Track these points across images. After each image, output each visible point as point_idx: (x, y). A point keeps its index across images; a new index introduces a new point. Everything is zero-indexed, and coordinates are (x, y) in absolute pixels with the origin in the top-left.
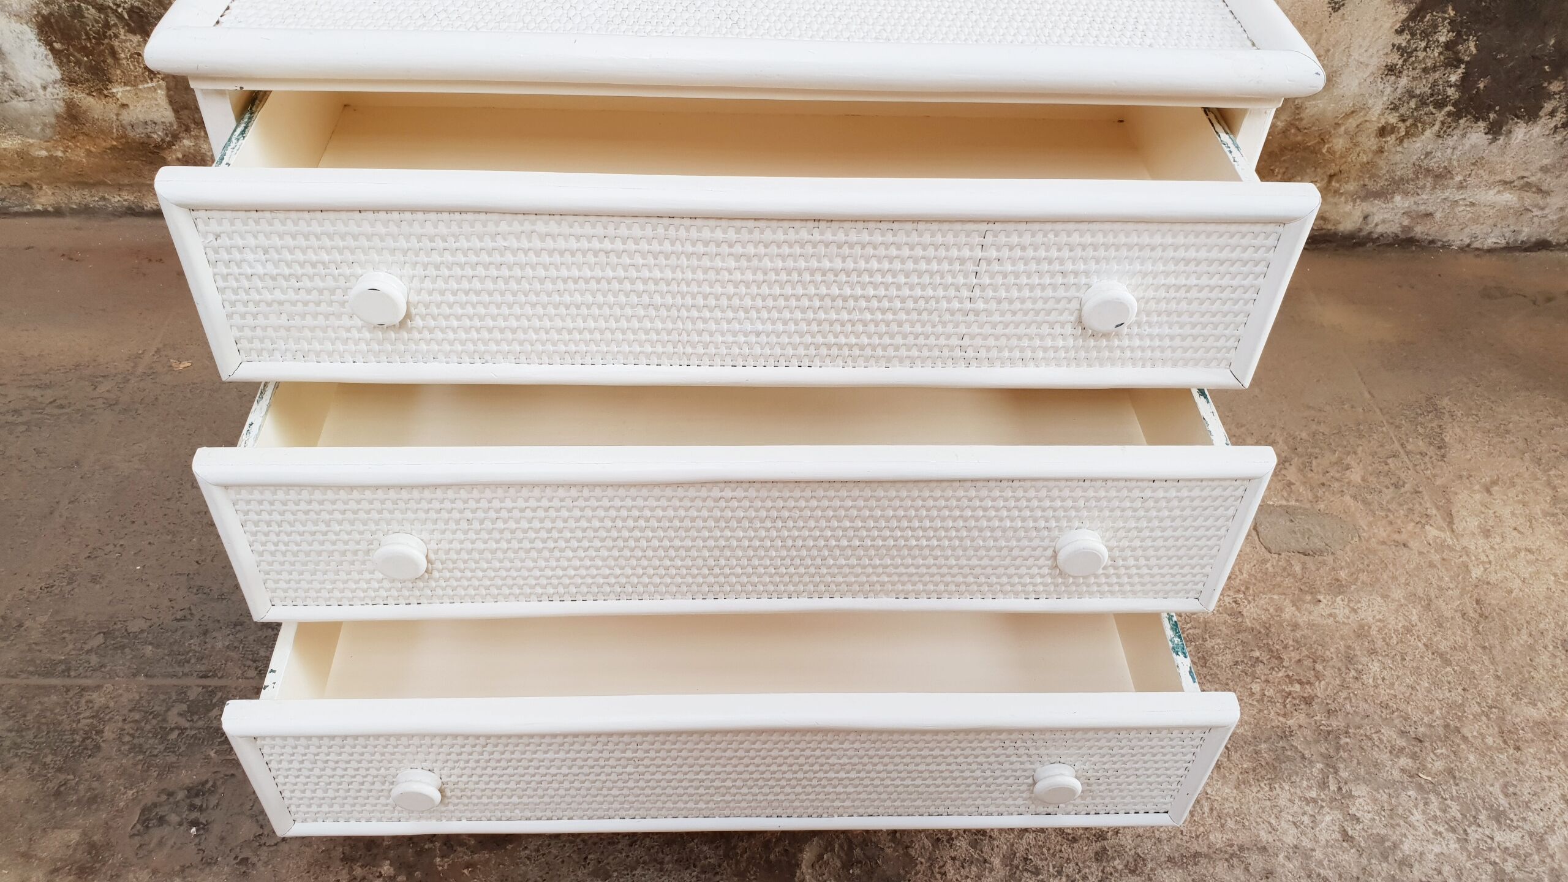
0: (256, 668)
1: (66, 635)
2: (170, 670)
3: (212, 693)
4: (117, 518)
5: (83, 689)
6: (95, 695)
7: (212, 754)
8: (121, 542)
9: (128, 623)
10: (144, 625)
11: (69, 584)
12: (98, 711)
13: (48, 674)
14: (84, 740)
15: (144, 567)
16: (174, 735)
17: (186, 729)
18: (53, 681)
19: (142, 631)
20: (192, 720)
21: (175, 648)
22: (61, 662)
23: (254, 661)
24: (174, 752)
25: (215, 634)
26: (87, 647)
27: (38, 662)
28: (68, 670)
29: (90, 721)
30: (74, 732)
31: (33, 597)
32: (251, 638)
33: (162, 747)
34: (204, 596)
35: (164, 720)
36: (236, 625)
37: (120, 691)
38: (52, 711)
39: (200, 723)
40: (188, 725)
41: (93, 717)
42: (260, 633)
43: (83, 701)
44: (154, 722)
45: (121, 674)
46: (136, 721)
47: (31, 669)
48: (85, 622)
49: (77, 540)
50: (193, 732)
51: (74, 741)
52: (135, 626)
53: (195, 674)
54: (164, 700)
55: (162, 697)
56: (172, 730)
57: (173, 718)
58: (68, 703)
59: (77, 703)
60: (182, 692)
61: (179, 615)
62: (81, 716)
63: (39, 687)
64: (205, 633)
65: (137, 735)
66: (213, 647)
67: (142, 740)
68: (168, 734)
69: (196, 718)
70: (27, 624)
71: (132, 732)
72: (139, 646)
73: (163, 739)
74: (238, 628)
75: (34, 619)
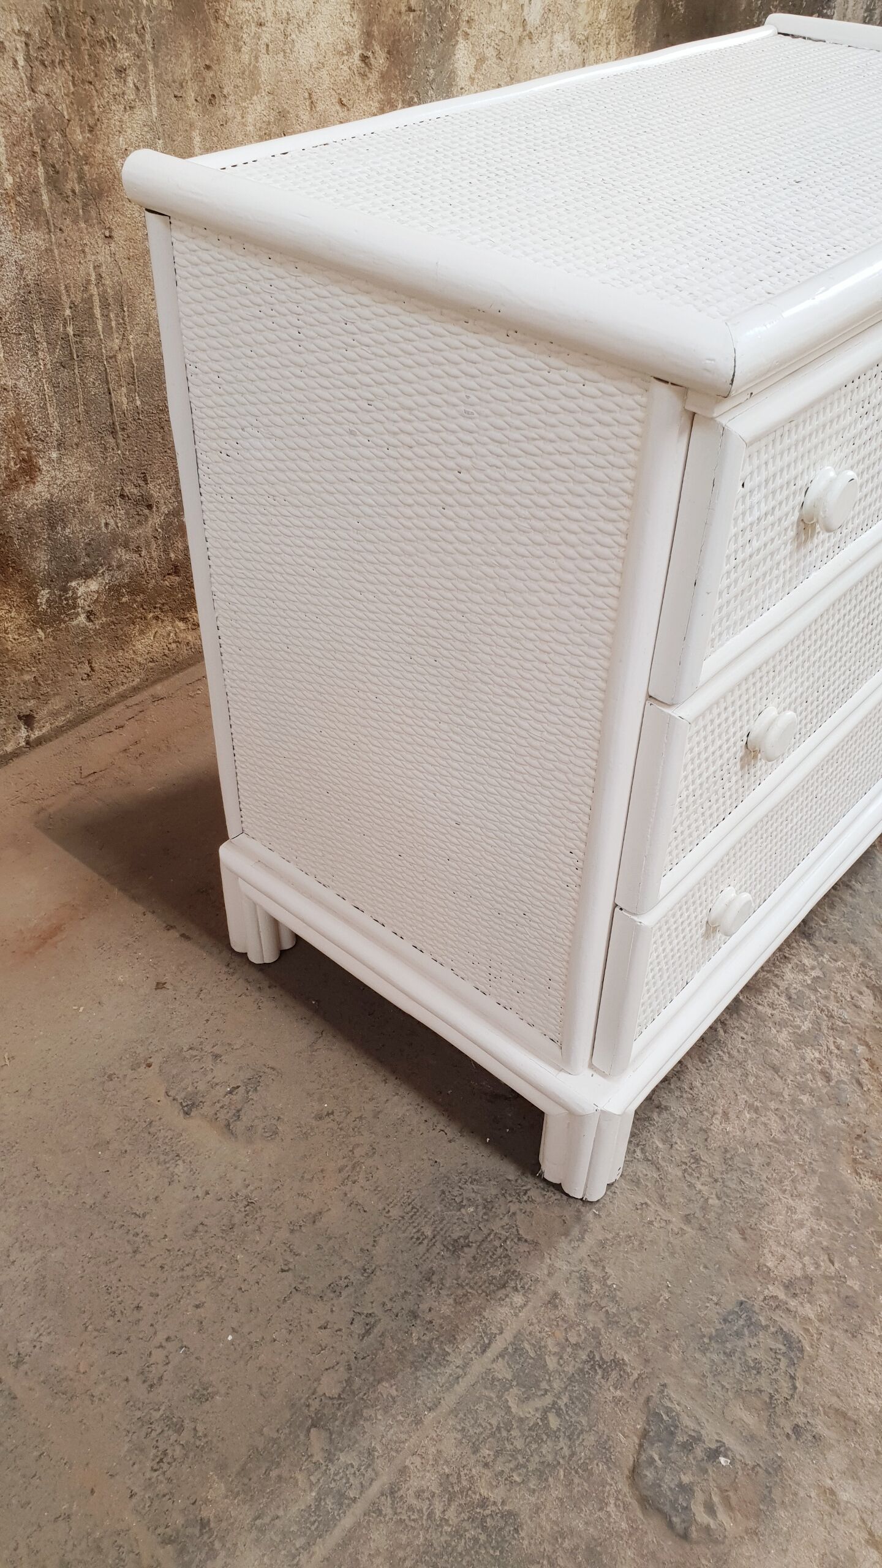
0: (516, 1289)
1: (273, 1474)
2: (442, 1380)
3: (518, 1350)
4: (109, 1323)
5: (392, 1491)
6: (414, 1483)
7: (618, 1393)
8: (161, 1337)
9: (320, 1392)
10: (342, 1373)
11: (180, 1430)
12: (445, 1490)
13: (328, 1525)
14: (484, 1528)
15: (234, 1330)
16: (554, 1422)
17: (554, 1403)
18: (347, 1522)
19: (349, 1382)
20: (546, 1391)
21: (410, 1358)
22: (318, 1500)
23: (504, 1286)
24: (582, 1432)
25: (424, 1306)
26: (319, 1457)
27: (294, 1528)
28: (341, 1495)
29: (453, 1508)
30: (458, 1533)
31: (162, 1488)
32: (463, 1272)
33: (563, 1443)
34: (351, 1289)
35: (521, 1420)
36: (429, 1279)
37: (433, 1450)
38: (400, 1546)
39: (557, 1385)
40: (548, 1400)
41: (450, 1500)
42: (462, 1261)
43: (414, 1502)
44: (515, 1433)
45: (403, 1437)
46: (498, 1453)
47: (299, 1542)
48: (274, 1441)
49: (101, 1388)
50: (565, 1399)
51: (476, 1540)
52: (330, 1385)
53: (473, 1355)
54: (488, 1407)
55: (481, 1407)
56: (544, 1418)
57: (529, 1411)
58: (402, 1521)
59: (411, 1508)
60: (489, 1379)
61: (358, 1328)
62: (438, 1513)
63: (344, 1544)
64: (414, 1315)
65: (521, 1460)
66: (444, 1317)
67: (536, 1458)
68: (547, 1426)
69: (544, 1385)
70: (207, 1513)
71: (512, 1465)
72: (372, 1396)
73: (554, 1435)
74: (435, 1278)
75: (206, 1501)
